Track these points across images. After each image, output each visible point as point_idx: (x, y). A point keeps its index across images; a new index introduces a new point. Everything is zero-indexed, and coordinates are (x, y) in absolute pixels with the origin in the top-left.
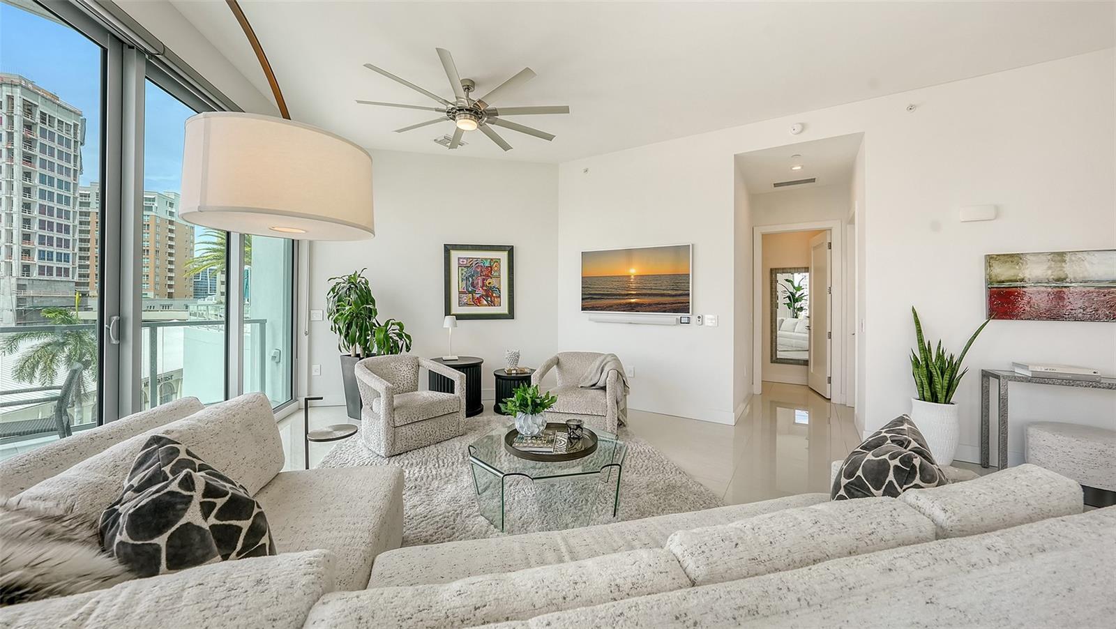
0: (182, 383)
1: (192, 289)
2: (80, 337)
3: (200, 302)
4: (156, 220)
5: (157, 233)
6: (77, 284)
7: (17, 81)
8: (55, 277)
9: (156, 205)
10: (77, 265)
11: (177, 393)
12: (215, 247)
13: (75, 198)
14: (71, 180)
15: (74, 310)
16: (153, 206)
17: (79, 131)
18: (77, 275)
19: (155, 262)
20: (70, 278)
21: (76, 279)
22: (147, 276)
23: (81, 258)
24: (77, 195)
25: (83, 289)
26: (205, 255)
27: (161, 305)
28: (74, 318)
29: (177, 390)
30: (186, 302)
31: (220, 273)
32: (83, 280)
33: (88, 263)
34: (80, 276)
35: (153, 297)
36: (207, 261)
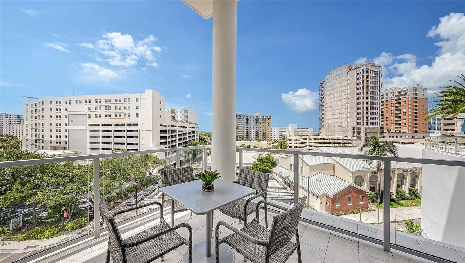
0: (421, 173)
1: (427, 128)
2: (380, 148)
3: (431, 135)
4: (409, 99)
5: (409, 104)
6: (381, 128)
7: (364, 64)
8: (374, 126)
9: (409, 92)
10: (380, 121)
11: (419, 178)
12: (443, 102)
13: (380, 97)
14: (378, 91)
15: (378, 137)
16: (408, 93)
17: (380, 72)
18: (380, 125)
19: (409, 117)
20: (378, 126)
21: (380, 126)
22: (405, 123)
23: (382, 118)
24: (380, 96)
25: (382, 130)
26: (435, 108)
27: (411, 136)
28: (378, 140)
29: (419, 176)
30: (424, 135)
31: (443, 119)
32: (382, 126)
33: (384, 120)
34: (381, 125)
35: (408, 132)
36: (437, 111)
